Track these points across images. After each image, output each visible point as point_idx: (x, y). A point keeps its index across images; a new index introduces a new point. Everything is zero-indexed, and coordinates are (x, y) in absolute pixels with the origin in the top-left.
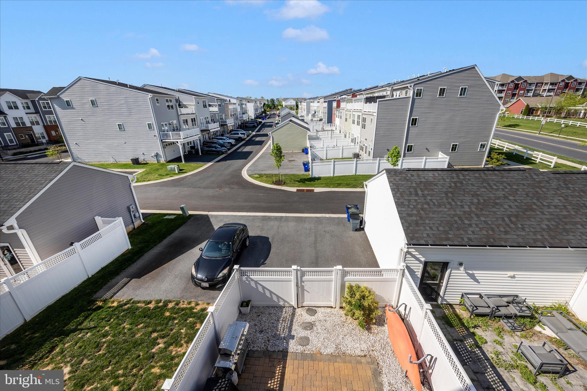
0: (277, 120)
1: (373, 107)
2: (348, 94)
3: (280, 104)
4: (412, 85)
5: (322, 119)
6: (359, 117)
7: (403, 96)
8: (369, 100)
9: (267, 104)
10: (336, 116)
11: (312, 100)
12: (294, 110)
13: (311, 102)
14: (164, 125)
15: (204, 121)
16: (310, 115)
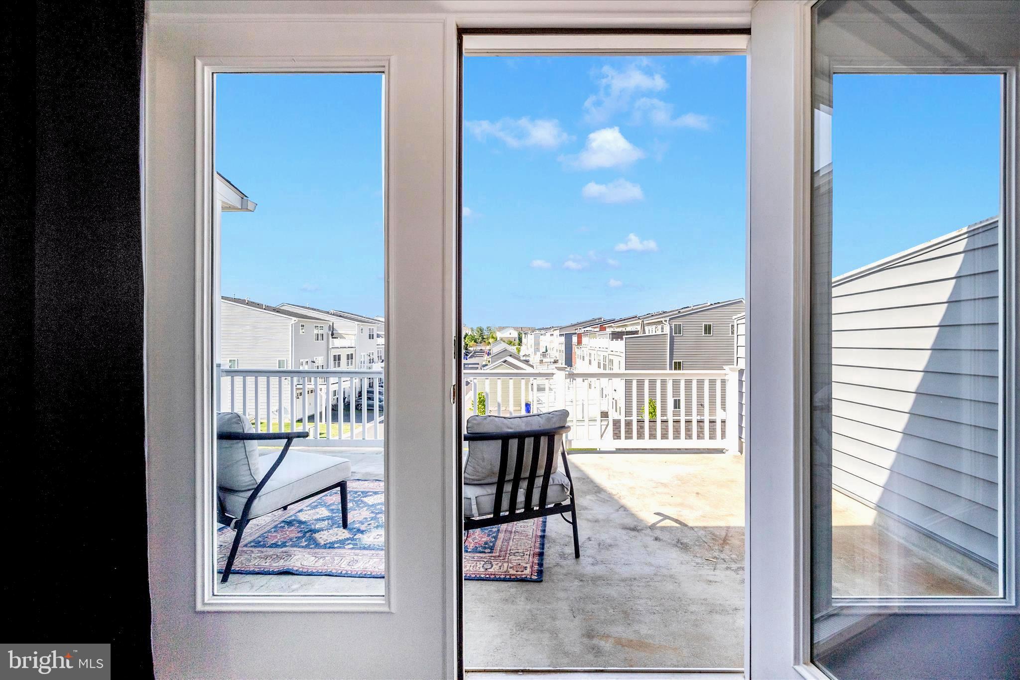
0: (484, 361)
1: (619, 345)
2: (594, 326)
3: (492, 336)
4: (668, 319)
5: (558, 360)
6: (605, 357)
7: (659, 332)
8: (616, 336)
9: (471, 335)
10: (577, 356)
11: (543, 332)
12: (514, 345)
13: (542, 335)
14: (304, 363)
15: (367, 359)
16: (539, 354)
